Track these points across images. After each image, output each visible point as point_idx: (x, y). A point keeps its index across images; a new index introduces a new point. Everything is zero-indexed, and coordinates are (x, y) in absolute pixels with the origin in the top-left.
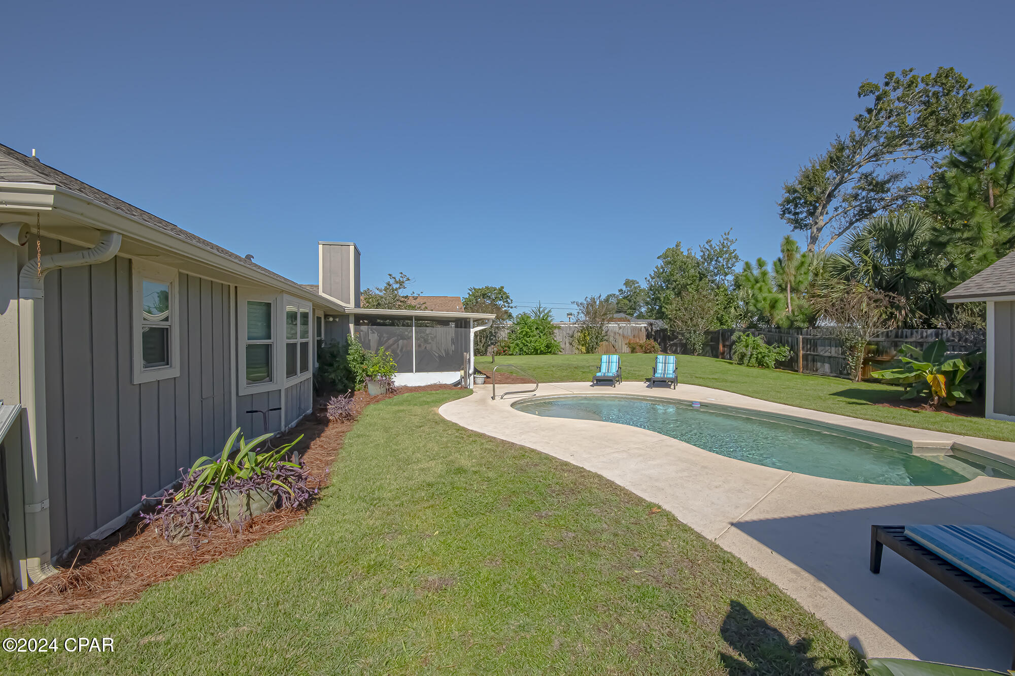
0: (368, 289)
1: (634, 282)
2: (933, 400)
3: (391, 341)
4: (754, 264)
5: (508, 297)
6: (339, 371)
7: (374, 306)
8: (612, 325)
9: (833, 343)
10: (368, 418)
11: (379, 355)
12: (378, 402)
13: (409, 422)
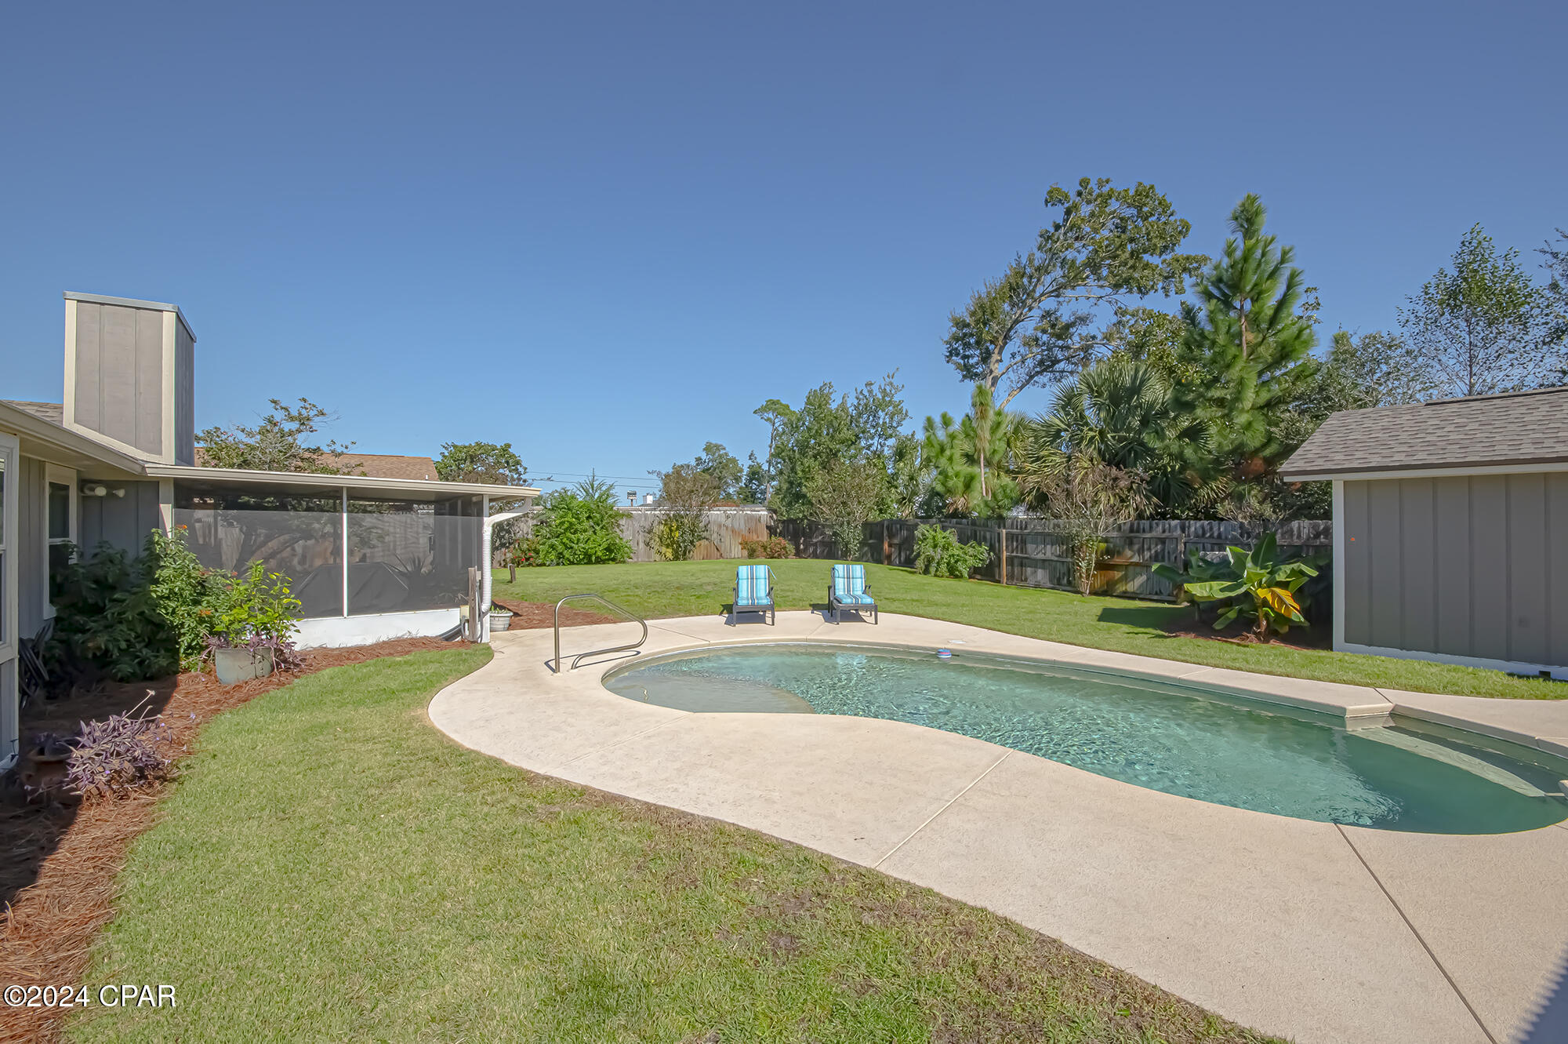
1: (718, 447)
2: (1259, 627)
4: (938, 420)
5: (518, 463)
6: (123, 627)
8: (716, 514)
9: (1048, 539)
10: (213, 765)
11: (250, 580)
12: (246, 702)
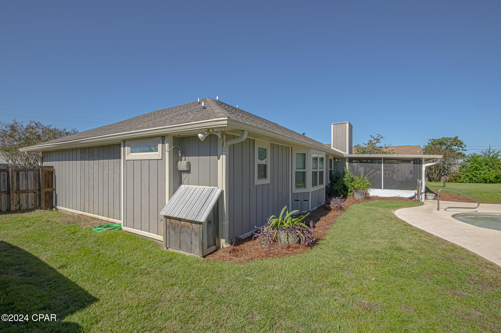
0: (359, 144)
3: (372, 171)
5: (462, 143)
6: (340, 186)
7: (361, 153)
10: (351, 210)
11: (361, 178)
12: (359, 203)
13: (374, 215)
